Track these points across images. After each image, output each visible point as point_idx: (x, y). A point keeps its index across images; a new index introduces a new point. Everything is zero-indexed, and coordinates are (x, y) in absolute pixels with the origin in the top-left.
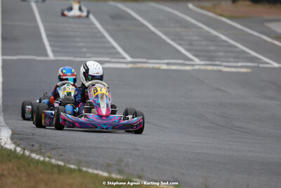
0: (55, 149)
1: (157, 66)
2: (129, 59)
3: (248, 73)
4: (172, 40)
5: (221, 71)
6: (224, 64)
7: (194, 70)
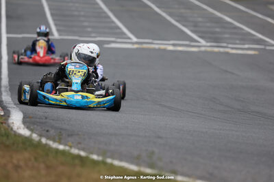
0: (72, 135)
1: (162, 47)
2: (135, 39)
3: (255, 55)
4: (177, 21)
5: (227, 53)
6: (230, 46)
7: (200, 52)
